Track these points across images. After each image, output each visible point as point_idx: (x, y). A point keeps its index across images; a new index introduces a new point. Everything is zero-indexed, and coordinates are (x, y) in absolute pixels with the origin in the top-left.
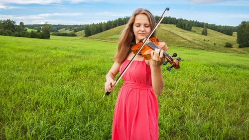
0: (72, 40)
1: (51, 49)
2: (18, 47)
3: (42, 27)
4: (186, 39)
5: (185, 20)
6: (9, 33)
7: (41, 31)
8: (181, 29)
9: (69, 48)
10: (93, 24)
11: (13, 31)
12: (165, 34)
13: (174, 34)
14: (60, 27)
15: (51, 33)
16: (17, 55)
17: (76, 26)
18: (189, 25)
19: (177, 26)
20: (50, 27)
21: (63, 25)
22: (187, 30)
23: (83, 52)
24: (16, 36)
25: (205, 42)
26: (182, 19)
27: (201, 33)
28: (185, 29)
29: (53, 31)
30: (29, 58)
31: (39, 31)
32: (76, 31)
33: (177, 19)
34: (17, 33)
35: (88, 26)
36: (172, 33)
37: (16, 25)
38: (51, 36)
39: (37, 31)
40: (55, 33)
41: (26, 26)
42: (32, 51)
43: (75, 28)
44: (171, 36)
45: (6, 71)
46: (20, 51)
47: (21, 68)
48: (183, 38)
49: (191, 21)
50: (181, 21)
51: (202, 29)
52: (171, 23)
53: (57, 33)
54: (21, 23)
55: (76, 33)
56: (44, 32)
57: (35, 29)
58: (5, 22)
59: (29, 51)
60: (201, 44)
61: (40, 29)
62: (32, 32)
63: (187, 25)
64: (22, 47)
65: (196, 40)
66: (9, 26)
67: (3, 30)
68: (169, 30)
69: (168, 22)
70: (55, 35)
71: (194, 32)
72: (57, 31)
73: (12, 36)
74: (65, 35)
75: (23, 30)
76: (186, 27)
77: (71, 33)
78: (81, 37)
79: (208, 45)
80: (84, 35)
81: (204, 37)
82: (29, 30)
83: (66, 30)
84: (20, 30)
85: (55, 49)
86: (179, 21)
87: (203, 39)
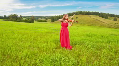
0: (45, 24)
1: (38, 28)
2: (20, 27)
3: (30, 17)
4: (105, 23)
5: (104, 13)
6: (15, 20)
7: (30, 19)
8: (102, 18)
9: (47, 28)
10: (56, 16)
11: (16, 19)
12: (94, 21)
13: (98, 20)
14: (39, 17)
15: (35, 20)
16: (20, 31)
17: (47, 17)
18: (106, 16)
19: (100, 16)
20: (34, 18)
21: (40, 17)
22: (105, 18)
23: (55, 30)
24: (18, 21)
25: (116, 24)
26: (102, 13)
27: (113, 20)
28: (104, 18)
29: (35, 19)
30: (26, 33)
31: (29, 19)
32: (47, 19)
33: (100, 13)
34: (18, 20)
35: (53, 16)
36: (97, 20)
37: (18, 17)
38: (34, 22)
39: (27, 19)
40: (36, 20)
41: (23, 17)
42: (27, 29)
43: (46, 18)
44: (97, 21)
45: (15, 41)
46: (21, 29)
47: (23, 39)
48: (104, 23)
49: (107, 14)
50: (102, 14)
51: (114, 18)
52: (96, 15)
53: (37, 20)
54: (21, 16)
55: (47, 20)
56: (31, 20)
57: (27, 18)
58: (13, 15)
59: (26, 29)
60: (114, 25)
61: (29, 18)
62: (26, 20)
63: (105, 15)
64: (22, 27)
65: (111, 23)
66: (15, 17)
67: (12, 19)
68: (95, 18)
69: (95, 14)
70: (36, 21)
71: (109, 19)
72: (37, 19)
73: (16, 21)
74: (41, 21)
75: (21, 19)
76: (105, 17)
77: (44, 20)
78: (50, 22)
79: (118, 26)
80: (51, 21)
81: (115, 22)
82: (24, 19)
83: (42, 18)
84: (20, 19)
85: (40, 28)
86: (101, 14)
87: (115, 23)
